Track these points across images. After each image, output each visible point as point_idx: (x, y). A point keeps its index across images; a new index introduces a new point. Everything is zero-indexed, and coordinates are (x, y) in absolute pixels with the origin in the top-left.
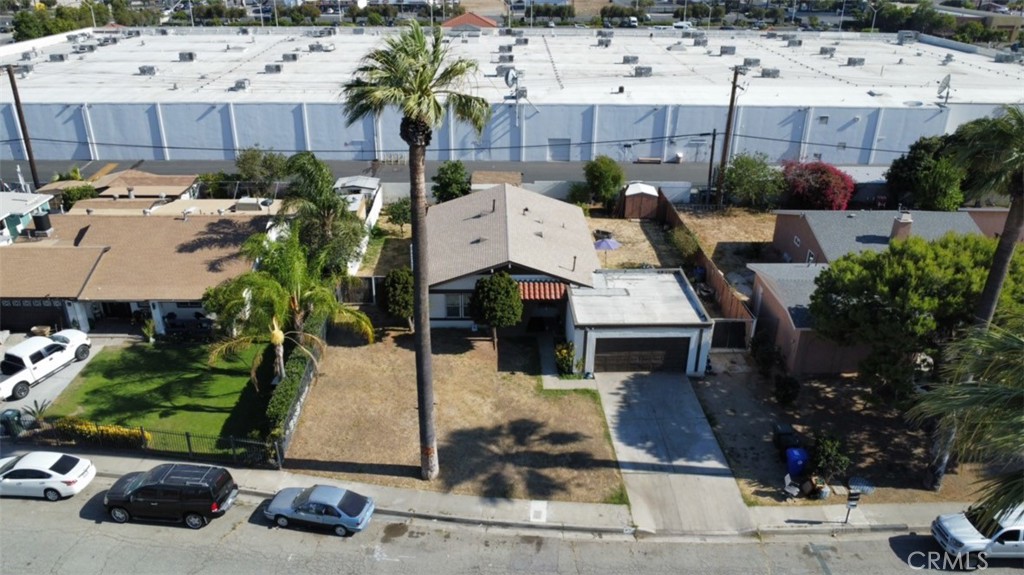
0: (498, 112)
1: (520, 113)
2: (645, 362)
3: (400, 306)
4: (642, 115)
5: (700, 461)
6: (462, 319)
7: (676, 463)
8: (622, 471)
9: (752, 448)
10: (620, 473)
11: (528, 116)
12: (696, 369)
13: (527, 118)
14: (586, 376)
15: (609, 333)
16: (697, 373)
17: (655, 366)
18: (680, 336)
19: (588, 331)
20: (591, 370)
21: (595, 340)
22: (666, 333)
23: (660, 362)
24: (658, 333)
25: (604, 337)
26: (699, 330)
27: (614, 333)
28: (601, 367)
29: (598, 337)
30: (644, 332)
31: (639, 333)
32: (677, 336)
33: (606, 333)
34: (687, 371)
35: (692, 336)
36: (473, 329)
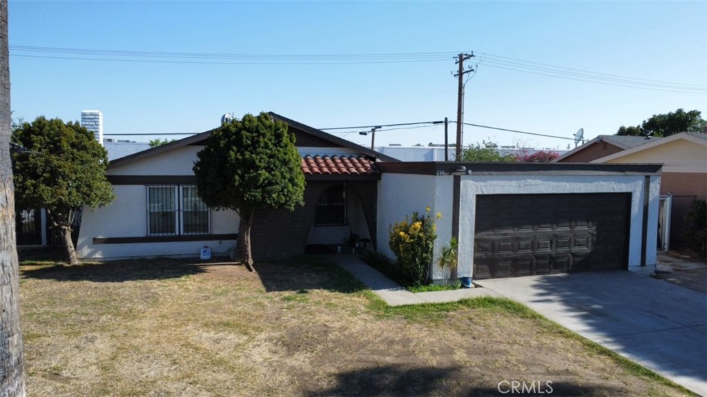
6: (180, 238)
12: (643, 260)
15: (500, 183)
16: (644, 267)
17: (577, 259)
18: (617, 191)
19: (462, 177)
20: (469, 272)
21: (475, 198)
22: (594, 184)
23: (585, 249)
24: (582, 182)
25: (491, 193)
26: (644, 177)
27: (508, 183)
28: (485, 267)
29: (480, 193)
30: (558, 181)
31: (552, 183)
32: (613, 191)
33: (495, 182)
34: (630, 264)
35: (635, 191)
36: (203, 257)
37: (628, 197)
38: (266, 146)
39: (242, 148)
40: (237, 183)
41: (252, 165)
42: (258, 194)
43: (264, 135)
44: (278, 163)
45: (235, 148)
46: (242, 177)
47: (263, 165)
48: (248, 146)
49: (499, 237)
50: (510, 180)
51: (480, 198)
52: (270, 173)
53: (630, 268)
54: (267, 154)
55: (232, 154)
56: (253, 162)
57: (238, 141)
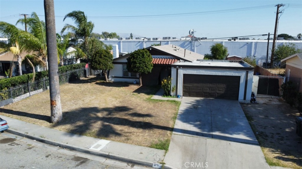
0: (186, 44)
1: (194, 44)
2: (213, 92)
3: (97, 63)
4: (242, 46)
5: (231, 134)
6: (130, 78)
7: (214, 133)
8: (174, 132)
9: (278, 134)
10: (171, 134)
11: (197, 45)
12: (245, 98)
13: (196, 46)
14: (177, 96)
15: (191, 71)
16: (245, 100)
17: (219, 95)
18: (234, 75)
19: (179, 69)
20: (181, 94)
21: (183, 75)
22: (224, 73)
23: (222, 92)
24: (220, 72)
25: (188, 73)
26: (246, 72)
27: (193, 71)
28: (187, 93)
29: (184, 73)
30: (211, 71)
31: (208, 72)
32: (232, 75)
33: (189, 71)
34: (239, 99)
35: (242, 76)
36: (134, 83)
37: (239, 78)
38: (140, 58)
39: (134, 58)
40: (132, 67)
41: (135, 63)
42: (136, 70)
43: (139, 55)
44: (142, 62)
45: (133, 58)
46: (133, 65)
47: (138, 62)
48: (135, 58)
49: (191, 86)
50: (194, 70)
51: (184, 75)
52: (139, 64)
53: (239, 100)
54: (139, 60)
55: (132, 60)
56: (135, 61)
57: (134, 57)
